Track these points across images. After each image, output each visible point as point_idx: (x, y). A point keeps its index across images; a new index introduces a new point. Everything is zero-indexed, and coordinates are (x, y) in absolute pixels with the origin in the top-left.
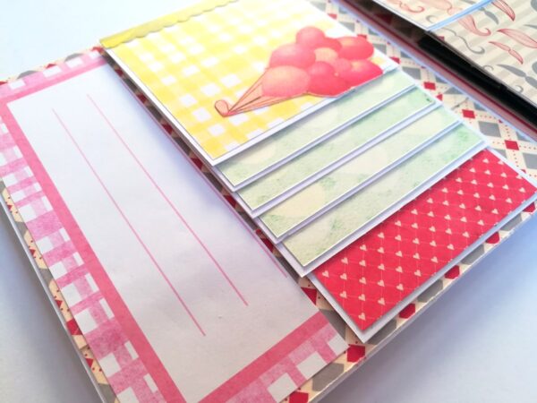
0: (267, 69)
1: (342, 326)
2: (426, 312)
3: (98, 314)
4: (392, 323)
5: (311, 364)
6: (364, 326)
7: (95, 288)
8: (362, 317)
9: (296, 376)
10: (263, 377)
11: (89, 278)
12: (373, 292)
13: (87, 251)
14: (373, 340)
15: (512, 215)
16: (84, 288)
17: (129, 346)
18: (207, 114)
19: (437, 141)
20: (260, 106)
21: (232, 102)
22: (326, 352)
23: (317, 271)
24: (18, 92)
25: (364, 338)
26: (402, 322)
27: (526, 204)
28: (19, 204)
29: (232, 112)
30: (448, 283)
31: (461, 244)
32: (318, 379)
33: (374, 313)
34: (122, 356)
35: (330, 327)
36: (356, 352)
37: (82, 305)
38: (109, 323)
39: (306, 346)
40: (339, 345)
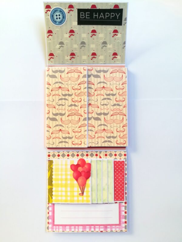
0: (77, 182)
1: (122, 202)
2: (127, 192)
3: (102, 228)
4: (126, 196)
5: (123, 208)
6: (124, 200)
7: (98, 227)
8: (123, 199)
9: (123, 211)
10: (121, 214)
11: (96, 227)
12: (121, 196)
13: (92, 225)
14: (126, 200)
15: (125, 169)
16: (97, 228)
17: (108, 226)
18: (81, 198)
19: (108, 167)
20: (84, 190)
21: (81, 192)
22: (123, 206)
23: (115, 200)
24: (52, 221)
25: (125, 201)
26: (126, 195)
27: (125, 165)
28: (78, 230)
29: (83, 194)
30: (126, 186)
31: (123, 179)
32: (125, 209)
33: (123, 198)
34: (109, 228)
35: (121, 203)
36: (126, 203)
37: (99, 229)
38: (104, 227)
39: (121, 208)
40: (124, 204)
